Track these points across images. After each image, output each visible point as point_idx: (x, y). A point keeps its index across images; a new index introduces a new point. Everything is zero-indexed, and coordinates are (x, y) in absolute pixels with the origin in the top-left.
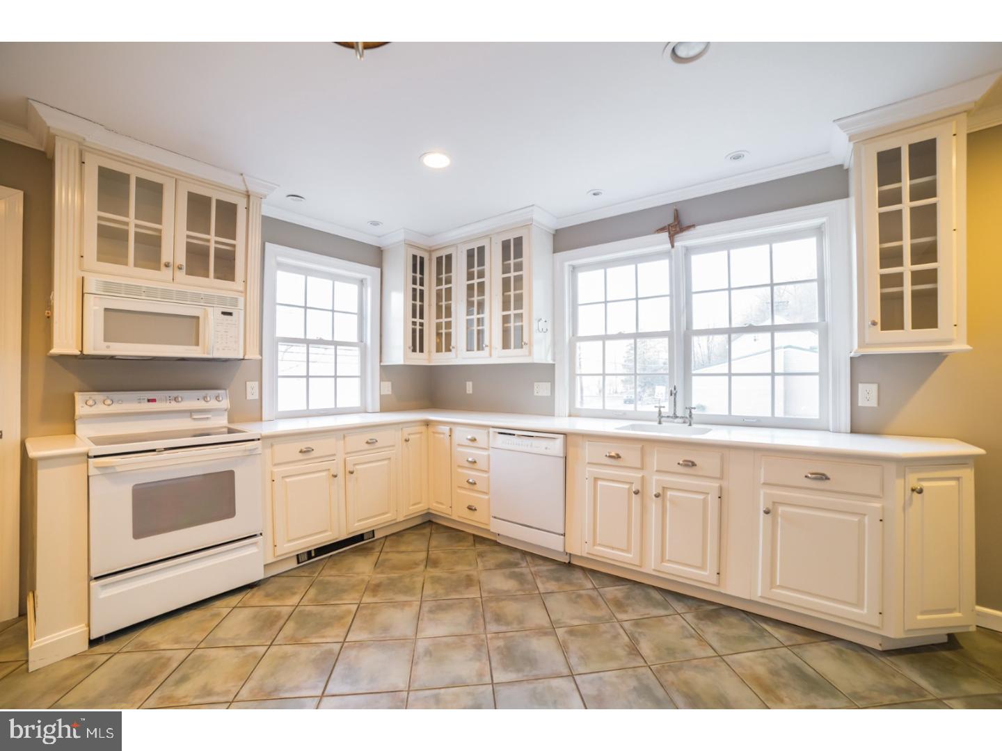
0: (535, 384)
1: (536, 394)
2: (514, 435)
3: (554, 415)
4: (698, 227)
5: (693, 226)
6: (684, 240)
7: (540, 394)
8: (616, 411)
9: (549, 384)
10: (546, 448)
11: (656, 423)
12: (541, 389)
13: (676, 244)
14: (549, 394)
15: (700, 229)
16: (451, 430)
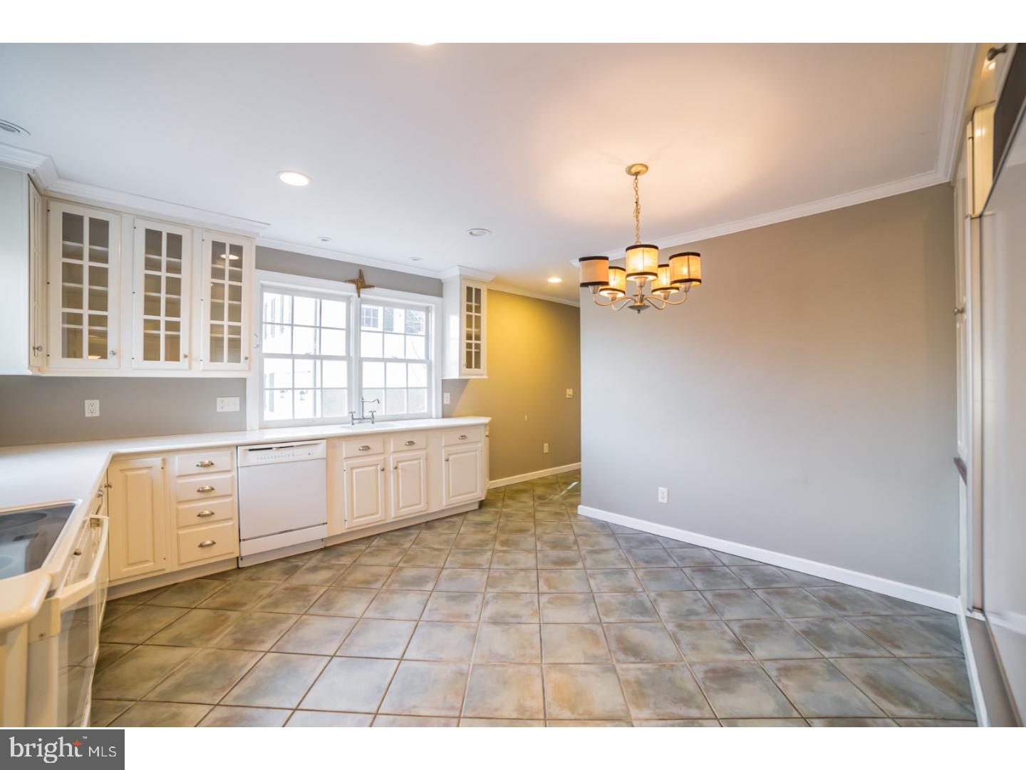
0: (219, 399)
1: (219, 410)
2: (271, 448)
3: (246, 430)
4: (375, 288)
5: (373, 287)
6: (366, 293)
7: (226, 409)
8: (307, 420)
9: (237, 400)
10: (309, 454)
11: (350, 425)
12: (227, 405)
13: (361, 295)
14: (238, 409)
15: (376, 290)
16: (164, 461)
